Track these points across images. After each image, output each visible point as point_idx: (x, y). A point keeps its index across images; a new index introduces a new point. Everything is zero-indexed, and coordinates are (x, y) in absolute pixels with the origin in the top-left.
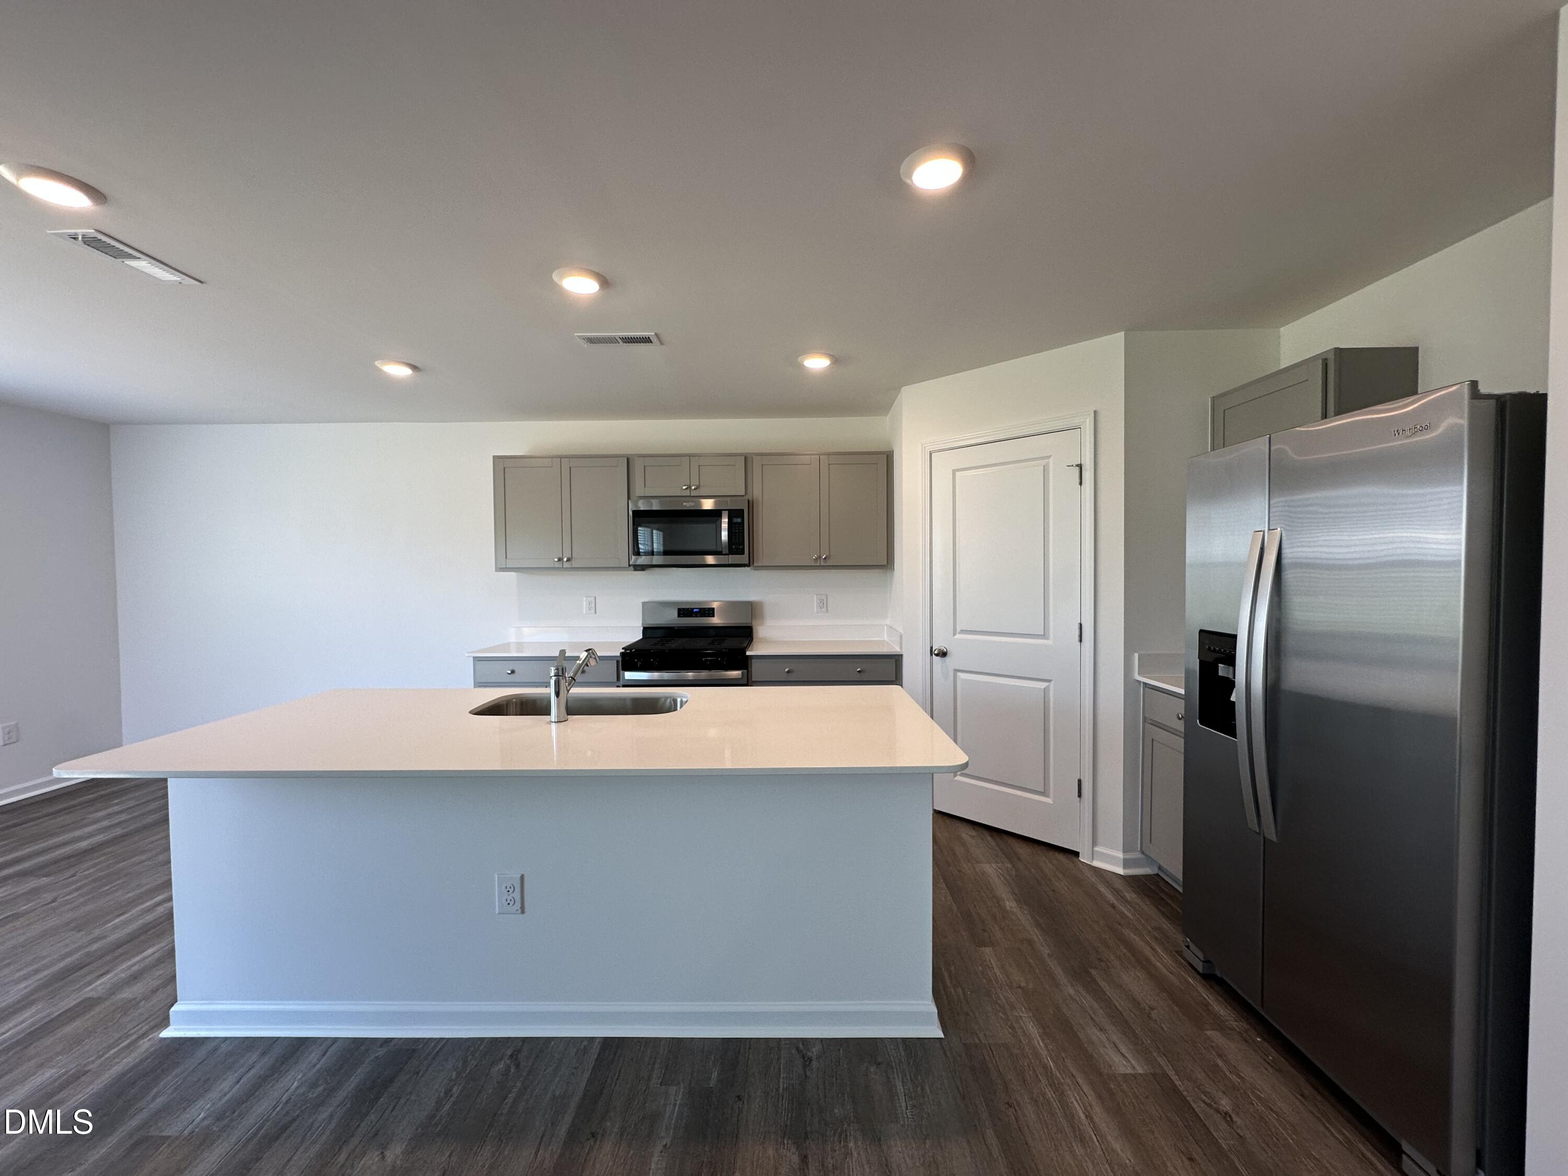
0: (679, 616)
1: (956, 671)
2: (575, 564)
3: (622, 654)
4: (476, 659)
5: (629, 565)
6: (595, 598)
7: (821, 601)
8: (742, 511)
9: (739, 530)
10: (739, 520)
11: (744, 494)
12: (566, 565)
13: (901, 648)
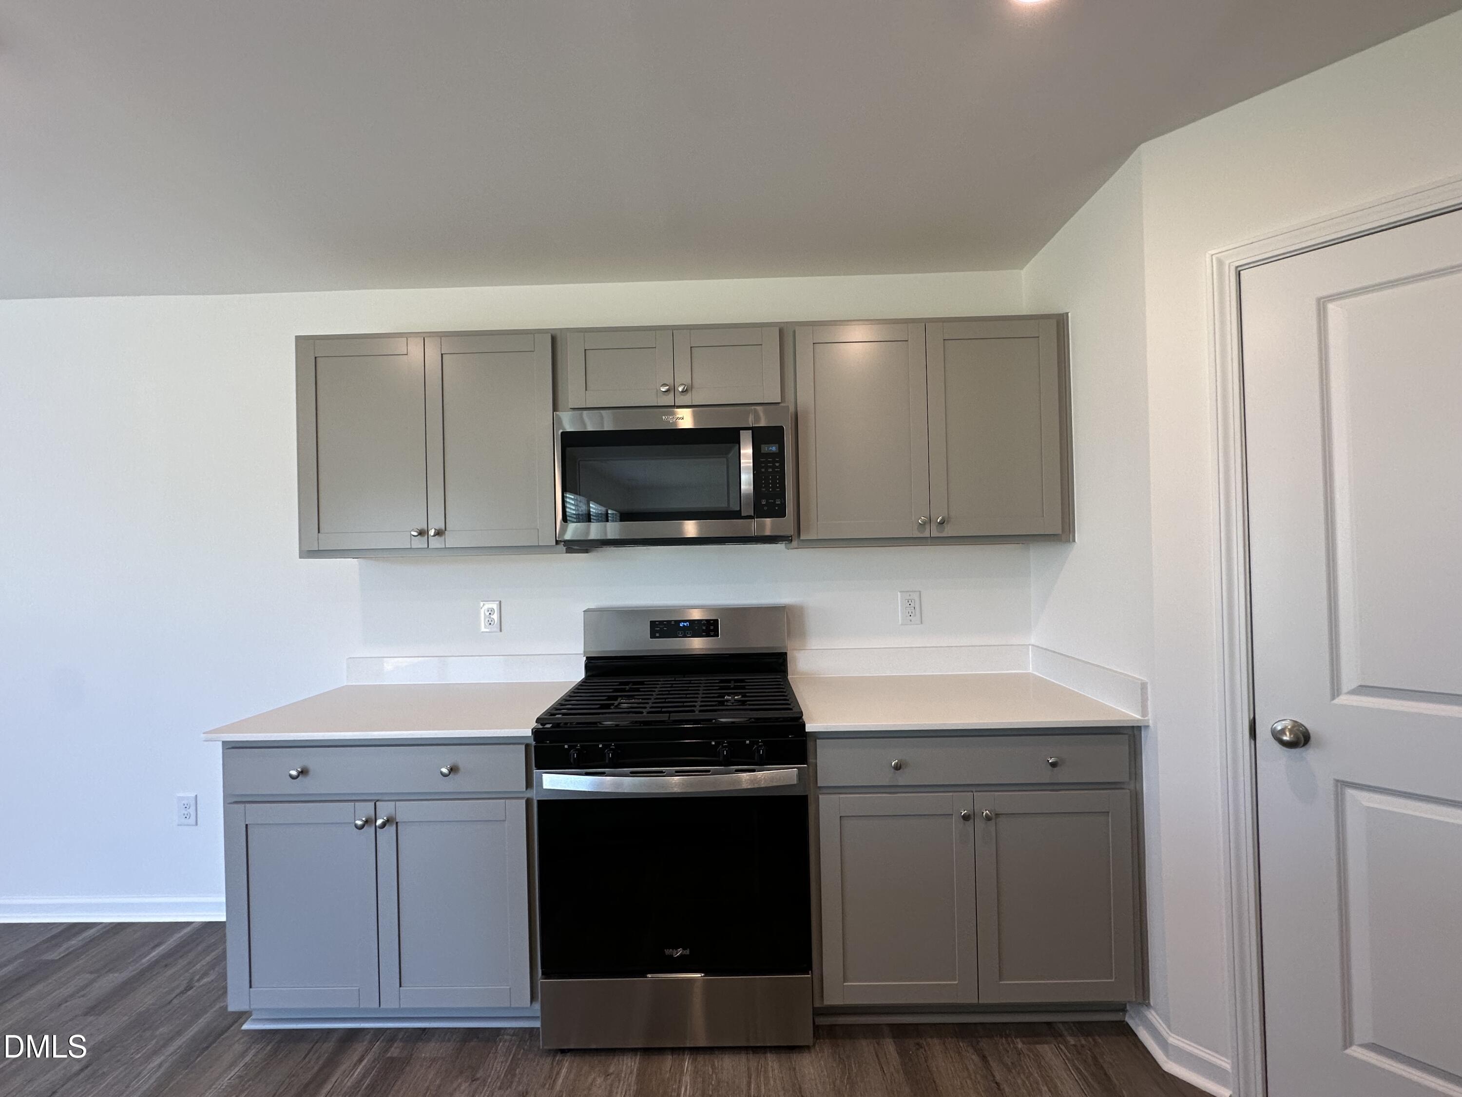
0: (653, 636)
1: (1342, 785)
2: (451, 540)
3: (536, 733)
4: (230, 747)
5: (557, 542)
6: (500, 601)
7: (909, 602)
8: (781, 429)
9: (774, 467)
10: (774, 448)
11: (779, 401)
12: (435, 543)
13: (1144, 713)
